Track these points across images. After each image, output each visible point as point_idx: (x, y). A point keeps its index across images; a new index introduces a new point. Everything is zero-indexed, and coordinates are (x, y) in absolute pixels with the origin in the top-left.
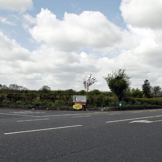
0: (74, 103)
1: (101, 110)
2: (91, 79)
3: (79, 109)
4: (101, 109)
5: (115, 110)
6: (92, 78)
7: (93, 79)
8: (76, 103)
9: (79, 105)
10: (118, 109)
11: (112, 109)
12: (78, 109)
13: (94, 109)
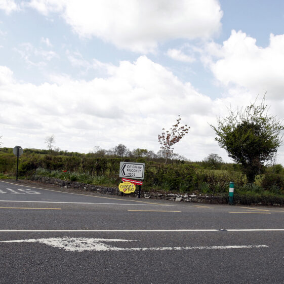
0: (121, 178)
1: (175, 199)
2: (178, 128)
3: (130, 192)
4: (176, 197)
5: (211, 203)
6: (180, 126)
7: (183, 128)
8: (125, 179)
9: (130, 184)
10: (225, 201)
11: (204, 198)
12: (127, 192)
13: (160, 196)
